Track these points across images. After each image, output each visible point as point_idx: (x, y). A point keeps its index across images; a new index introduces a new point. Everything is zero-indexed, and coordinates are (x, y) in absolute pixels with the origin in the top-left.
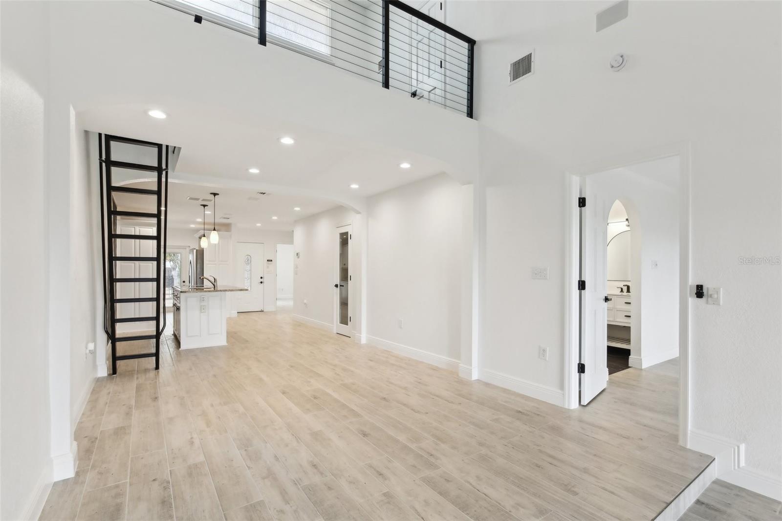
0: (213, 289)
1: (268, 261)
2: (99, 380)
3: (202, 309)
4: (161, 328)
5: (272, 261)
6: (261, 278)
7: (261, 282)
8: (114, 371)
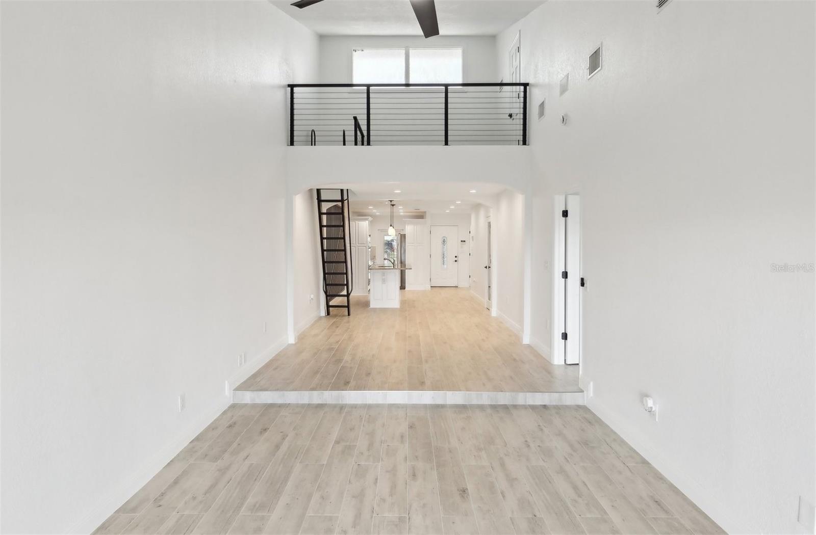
0: (393, 267)
1: (461, 241)
2: (321, 318)
3: (384, 281)
4: (350, 292)
5: (465, 241)
6: (456, 257)
7: (456, 261)
8: (328, 313)
